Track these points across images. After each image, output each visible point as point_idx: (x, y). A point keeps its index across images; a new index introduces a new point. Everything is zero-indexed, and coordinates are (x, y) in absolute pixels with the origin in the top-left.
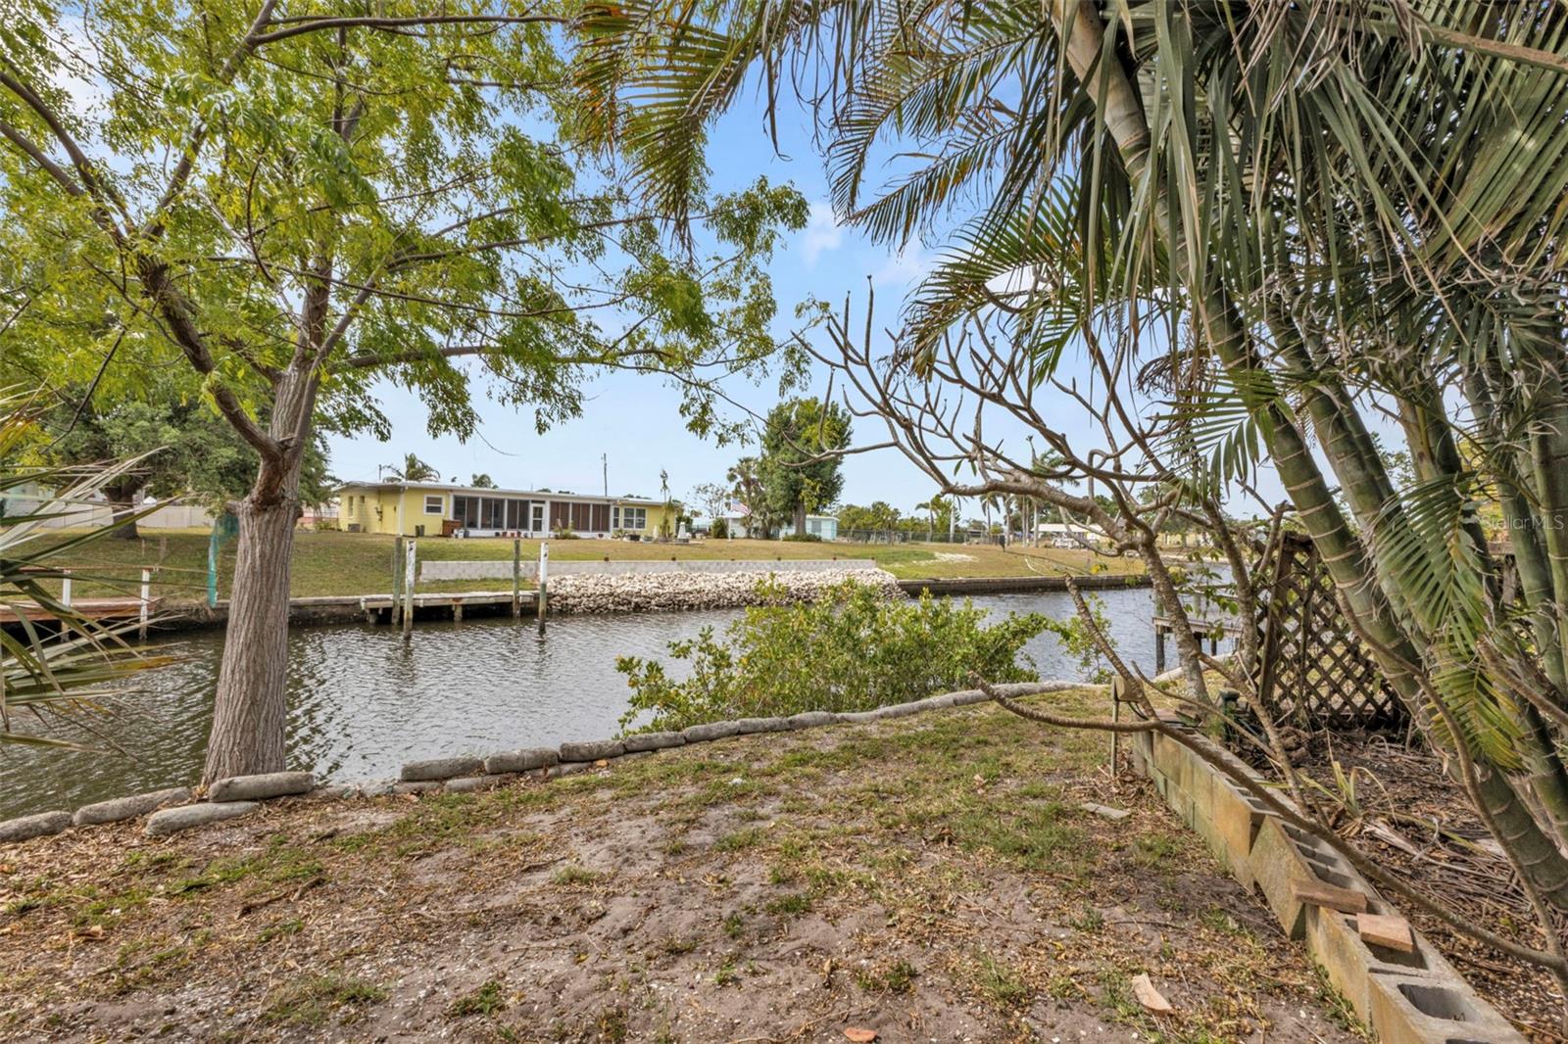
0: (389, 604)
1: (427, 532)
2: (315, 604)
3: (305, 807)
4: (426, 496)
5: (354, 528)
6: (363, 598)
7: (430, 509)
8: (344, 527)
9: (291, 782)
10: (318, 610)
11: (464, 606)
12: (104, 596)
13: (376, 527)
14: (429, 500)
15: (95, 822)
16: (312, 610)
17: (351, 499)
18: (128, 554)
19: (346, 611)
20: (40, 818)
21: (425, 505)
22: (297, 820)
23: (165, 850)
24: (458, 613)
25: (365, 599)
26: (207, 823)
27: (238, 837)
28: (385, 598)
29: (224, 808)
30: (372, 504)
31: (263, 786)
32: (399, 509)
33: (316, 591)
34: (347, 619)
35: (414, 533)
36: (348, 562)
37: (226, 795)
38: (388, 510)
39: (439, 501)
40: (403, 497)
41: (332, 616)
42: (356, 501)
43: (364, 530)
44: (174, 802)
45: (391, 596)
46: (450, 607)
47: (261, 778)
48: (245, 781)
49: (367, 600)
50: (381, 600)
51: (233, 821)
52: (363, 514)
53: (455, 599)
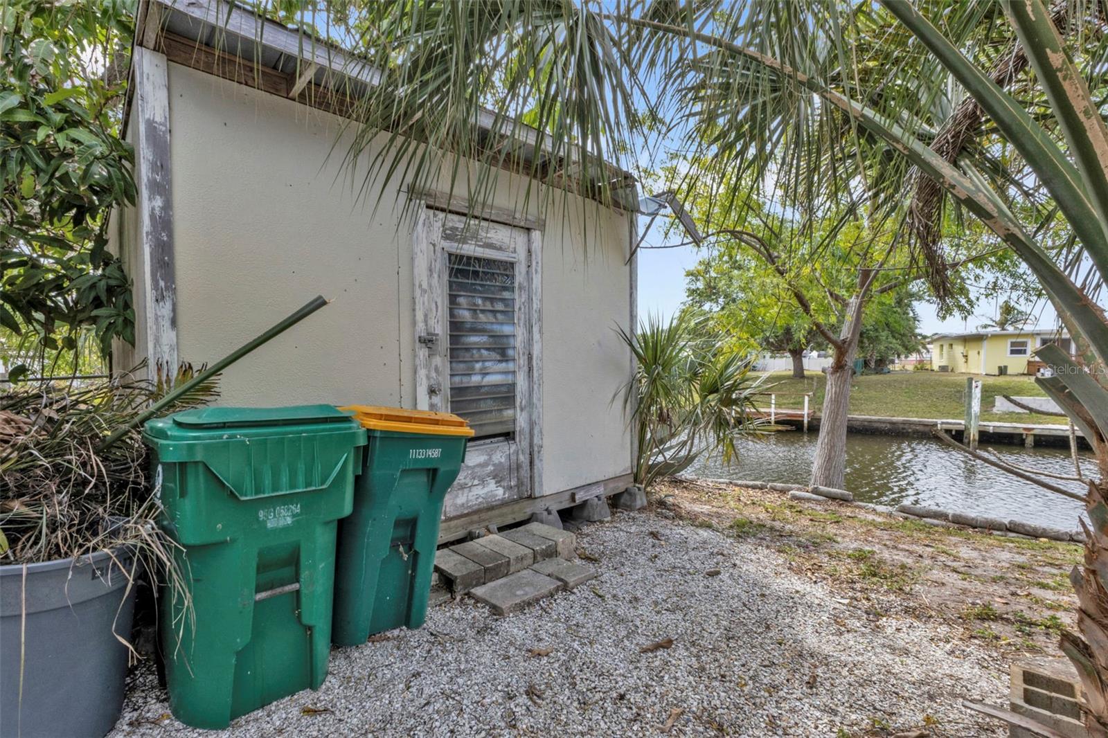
0: (962, 428)
1: (1009, 371)
2: (904, 423)
3: (847, 506)
4: (1009, 342)
5: (943, 369)
6: (939, 421)
7: (1013, 352)
8: (936, 368)
9: (842, 494)
10: (906, 427)
11: (1035, 435)
12: (788, 408)
13: (962, 367)
14: (1013, 344)
15: (774, 489)
16: (901, 426)
17: (942, 346)
18: (800, 386)
19: (927, 429)
20: (758, 483)
21: (1009, 348)
22: (842, 509)
23: (794, 503)
24: (1030, 441)
25: (942, 422)
26: (809, 500)
27: (818, 508)
28: (958, 422)
29: (814, 496)
30: (959, 349)
31: (830, 493)
32: (982, 352)
33: (905, 413)
34: (927, 435)
35: (997, 373)
36: (931, 394)
37: (815, 491)
38: (972, 354)
39: (1024, 344)
40: (985, 343)
41: (916, 432)
42: (946, 348)
43: (952, 371)
44: (799, 489)
45: (963, 422)
46: (1022, 434)
47: (830, 489)
48: (823, 488)
49: (943, 423)
50: (955, 424)
51: (818, 502)
52: (952, 358)
53: (1025, 429)
